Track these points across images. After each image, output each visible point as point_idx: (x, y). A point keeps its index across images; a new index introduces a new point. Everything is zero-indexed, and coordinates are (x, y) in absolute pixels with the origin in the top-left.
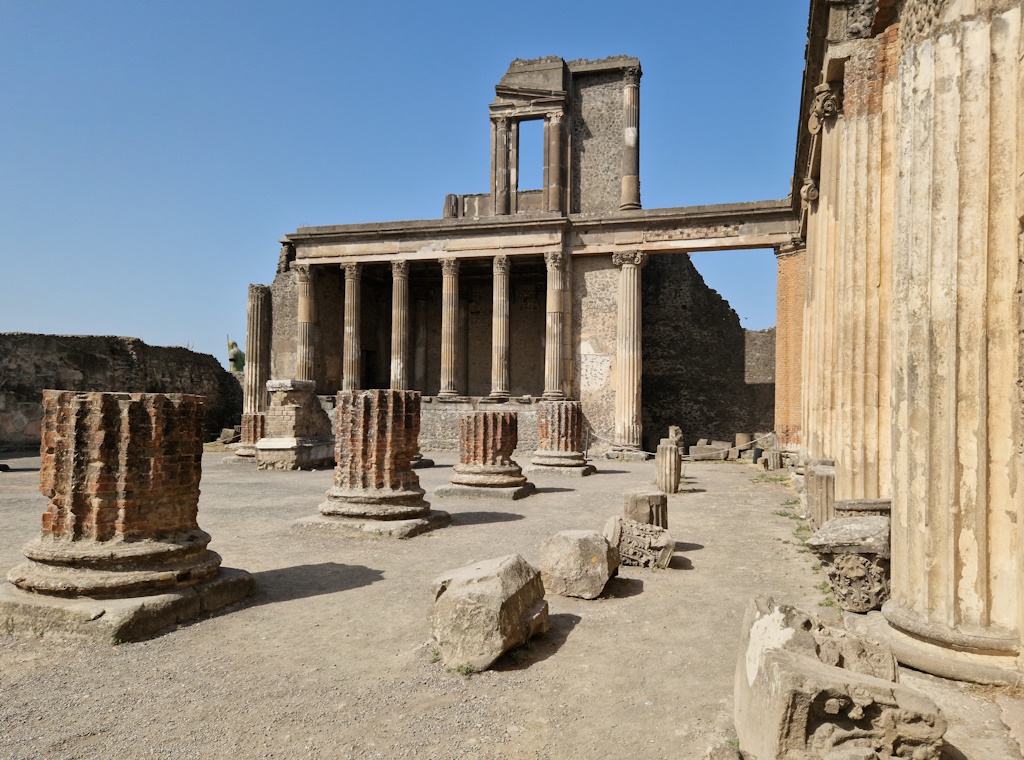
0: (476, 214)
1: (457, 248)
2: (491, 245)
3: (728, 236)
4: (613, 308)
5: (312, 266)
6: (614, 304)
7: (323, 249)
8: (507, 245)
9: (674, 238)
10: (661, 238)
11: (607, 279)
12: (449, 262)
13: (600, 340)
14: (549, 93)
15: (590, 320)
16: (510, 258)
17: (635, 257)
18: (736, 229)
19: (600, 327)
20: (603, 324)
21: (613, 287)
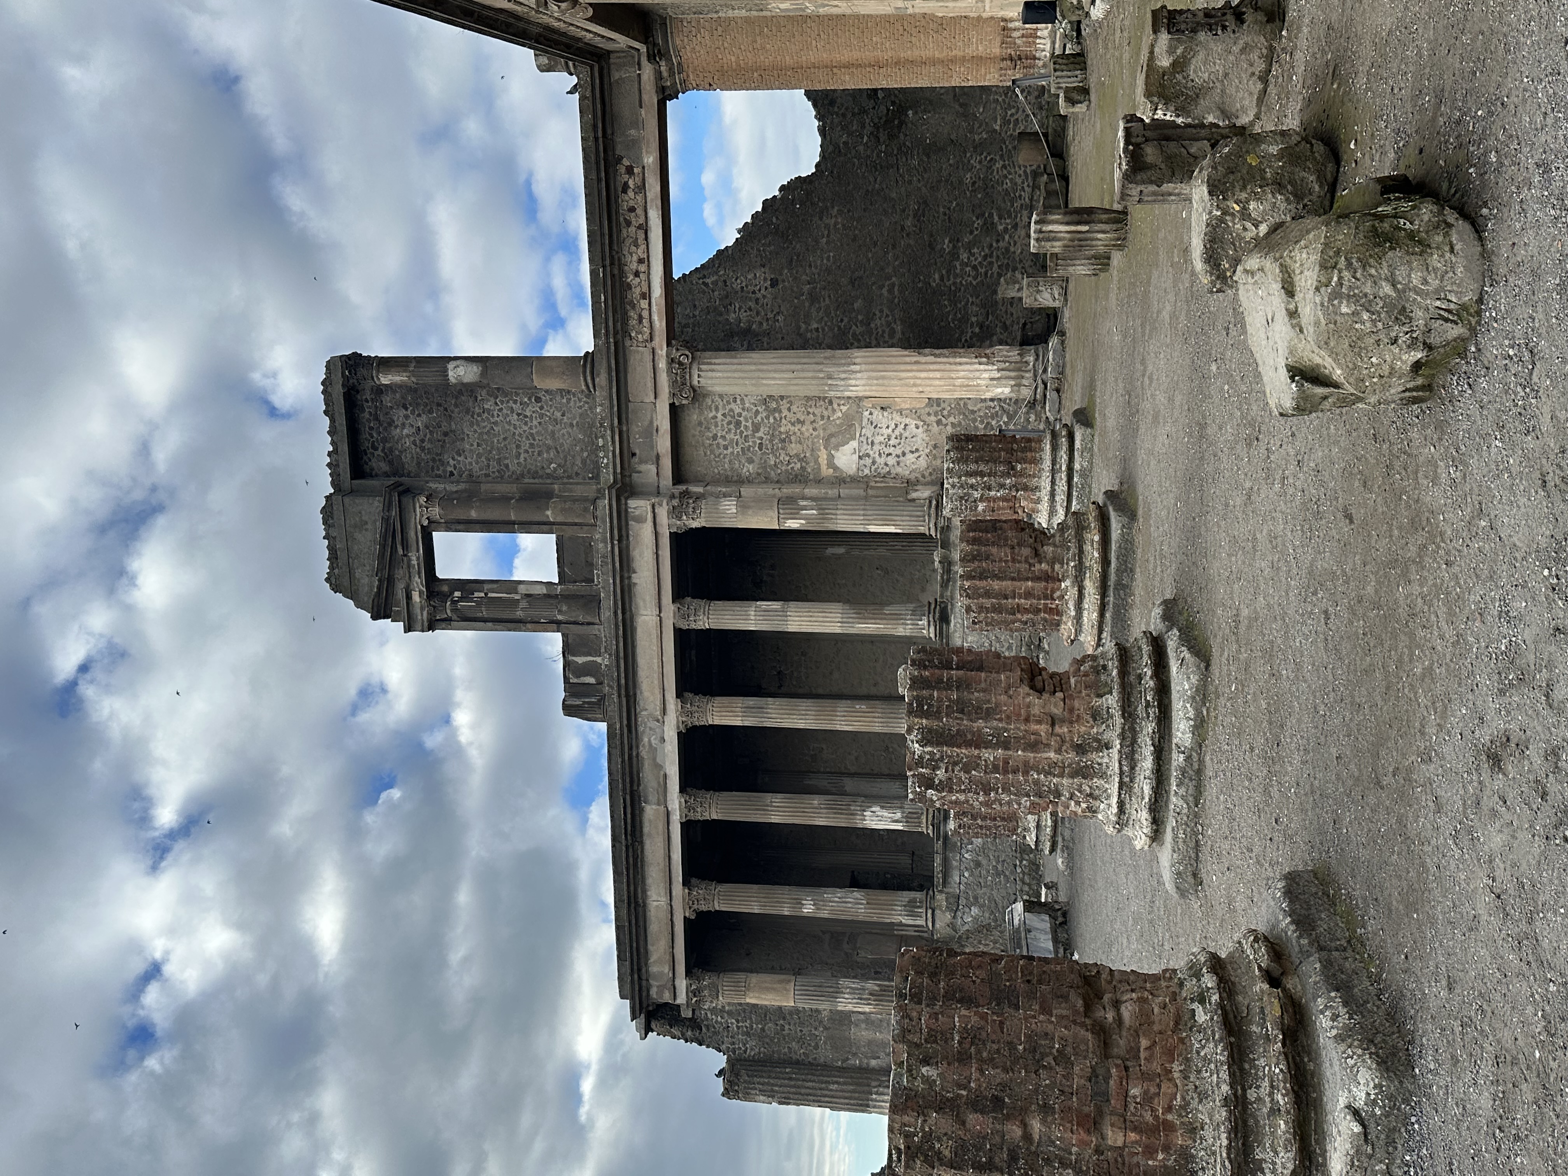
0: (599, 660)
1: (659, 697)
2: (655, 633)
3: (642, 188)
4: (774, 405)
5: (689, 973)
6: (765, 402)
7: (657, 950)
8: (655, 602)
9: (645, 289)
10: (645, 314)
11: (719, 415)
12: (683, 712)
13: (832, 429)
14: (386, 520)
15: (794, 448)
16: (677, 597)
17: (680, 364)
18: (630, 171)
19: (807, 429)
20: (803, 423)
21: (733, 406)
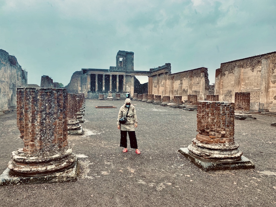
0: (114, 69)
4: (131, 82)
5: (91, 74)
7: (93, 72)
8: (119, 74)
12: (111, 75)
13: (129, 85)
17: (134, 76)
18: (145, 74)
21: (131, 79)
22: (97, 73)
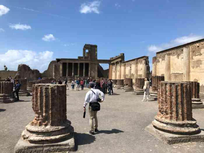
0: (81, 59)
5: (63, 63)
12: (79, 63)
13: (93, 71)
16: (85, 63)
22: (67, 62)
